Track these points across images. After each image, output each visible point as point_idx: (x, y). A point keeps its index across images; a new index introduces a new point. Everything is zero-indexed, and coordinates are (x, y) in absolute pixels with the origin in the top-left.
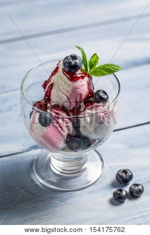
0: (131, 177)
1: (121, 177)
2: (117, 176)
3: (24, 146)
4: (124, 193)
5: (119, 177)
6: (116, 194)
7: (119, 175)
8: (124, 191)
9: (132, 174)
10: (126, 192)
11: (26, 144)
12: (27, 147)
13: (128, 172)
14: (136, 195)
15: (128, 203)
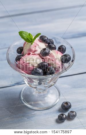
0: (70, 107)
1: (64, 106)
2: (62, 106)
3: (12, 82)
4: (64, 116)
5: (63, 106)
6: (60, 117)
7: (63, 105)
8: (65, 115)
9: (71, 105)
10: (66, 115)
11: (13, 81)
12: (13, 83)
13: (69, 103)
14: (71, 118)
15: (66, 122)
